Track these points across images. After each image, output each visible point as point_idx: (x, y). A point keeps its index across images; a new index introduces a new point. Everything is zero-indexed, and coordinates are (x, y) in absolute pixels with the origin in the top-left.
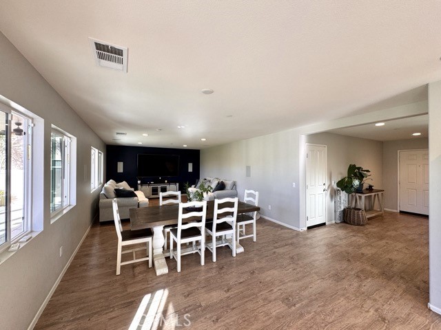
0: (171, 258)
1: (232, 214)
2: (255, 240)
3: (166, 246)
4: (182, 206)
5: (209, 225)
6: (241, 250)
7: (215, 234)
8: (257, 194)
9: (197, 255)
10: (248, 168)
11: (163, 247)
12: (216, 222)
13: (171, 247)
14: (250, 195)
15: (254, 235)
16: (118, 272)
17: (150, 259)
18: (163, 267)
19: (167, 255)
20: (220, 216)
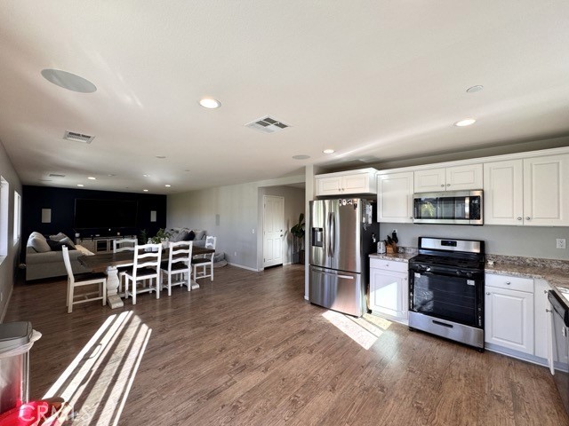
0: (127, 297)
1: (187, 255)
2: (212, 279)
3: (120, 288)
4: (137, 248)
5: (164, 265)
6: (198, 286)
7: (170, 272)
8: (215, 239)
9: (154, 292)
10: (218, 216)
11: (118, 288)
12: (171, 261)
13: (127, 288)
14: (211, 241)
15: (212, 275)
16: (70, 310)
17: (104, 298)
18: (118, 302)
19: (123, 295)
20: (174, 257)
